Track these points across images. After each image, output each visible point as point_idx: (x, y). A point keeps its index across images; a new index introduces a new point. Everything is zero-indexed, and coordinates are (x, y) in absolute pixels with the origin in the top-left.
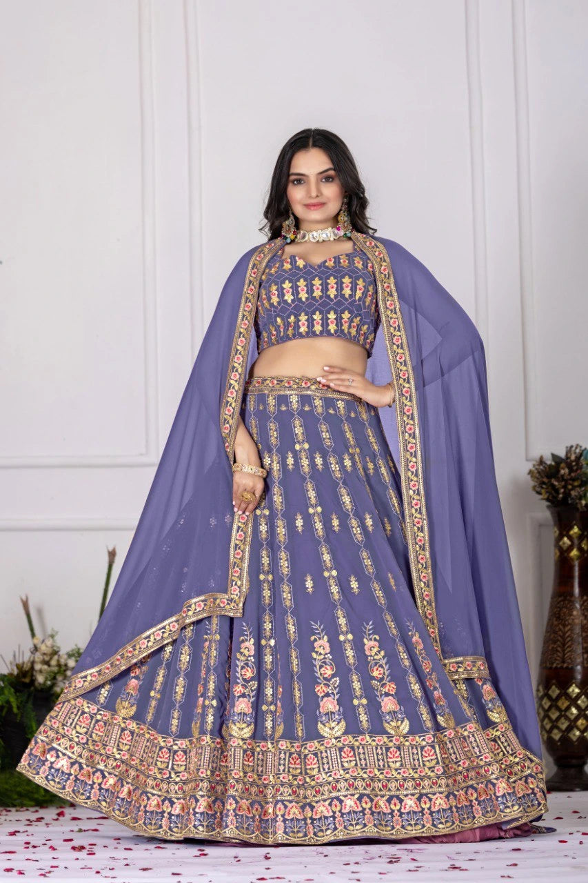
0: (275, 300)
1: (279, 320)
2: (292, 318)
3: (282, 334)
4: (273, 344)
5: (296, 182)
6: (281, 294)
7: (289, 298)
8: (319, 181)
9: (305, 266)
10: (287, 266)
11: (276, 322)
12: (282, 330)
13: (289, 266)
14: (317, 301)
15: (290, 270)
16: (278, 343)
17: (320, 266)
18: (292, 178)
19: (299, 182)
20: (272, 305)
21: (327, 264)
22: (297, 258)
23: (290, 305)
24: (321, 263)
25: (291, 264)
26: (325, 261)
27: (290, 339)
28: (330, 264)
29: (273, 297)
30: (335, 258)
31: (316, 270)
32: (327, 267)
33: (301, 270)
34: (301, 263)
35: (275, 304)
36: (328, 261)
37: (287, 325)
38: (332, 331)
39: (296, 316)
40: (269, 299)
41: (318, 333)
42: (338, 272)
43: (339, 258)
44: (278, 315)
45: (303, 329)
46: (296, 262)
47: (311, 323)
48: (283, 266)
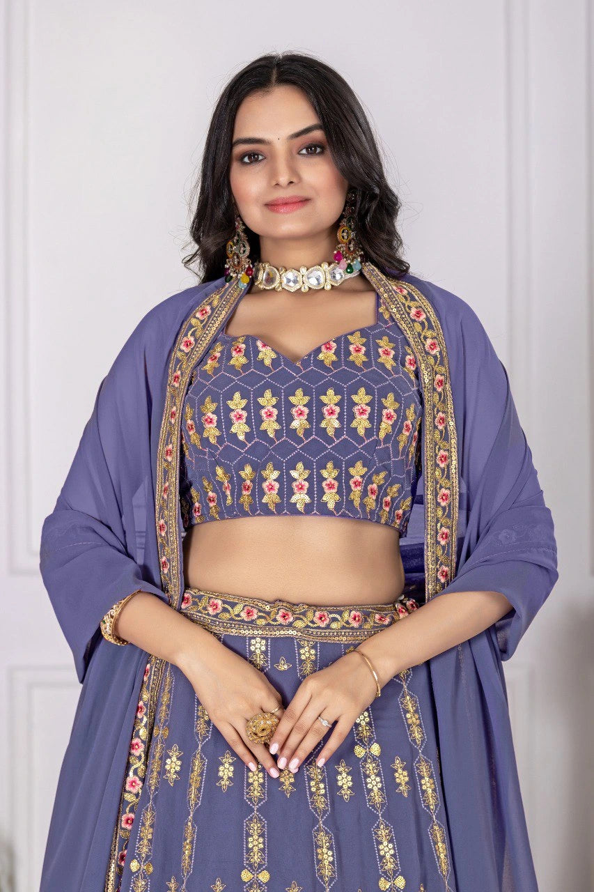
0: (212, 432)
1: (219, 471)
2: (248, 469)
3: (229, 501)
4: (213, 519)
5: (246, 160)
6: (225, 423)
7: (240, 429)
8: (294, 152)
9: (275, 362)
10: (238, 360)
11: (215, 474)
12: (228, 493)
13: (243, 360)
14: (299, 441)
15: (245, 367)
16: (222, 518)
17: (306, 363)
18: (239, 149)
19: (254, 157)
20: (205, 441)
21: (321, 356)
22: (259, 344)
23: (242, 445)
24: (309, 355)
25: (247, 355)
26: (318, 351)
27: (246, 514)
28: (328, 356)
29: (207, 426)
30: (337, 341)
31: (298, 370)
32: (321, 364)
33: (267, 370)
34: (267, 355)
35: (213, 441)
36: (323, 348)
37: (238, 485)
38: (331, 506)
39: (258, 468)
40: (200, 429)
41: (300, 507)
42: (344, 376)
43: (348, 343)
44: (218, 463)
45: (271, 498)
46: (257, 352)
47: (286, 486)
48: (230, 357)
